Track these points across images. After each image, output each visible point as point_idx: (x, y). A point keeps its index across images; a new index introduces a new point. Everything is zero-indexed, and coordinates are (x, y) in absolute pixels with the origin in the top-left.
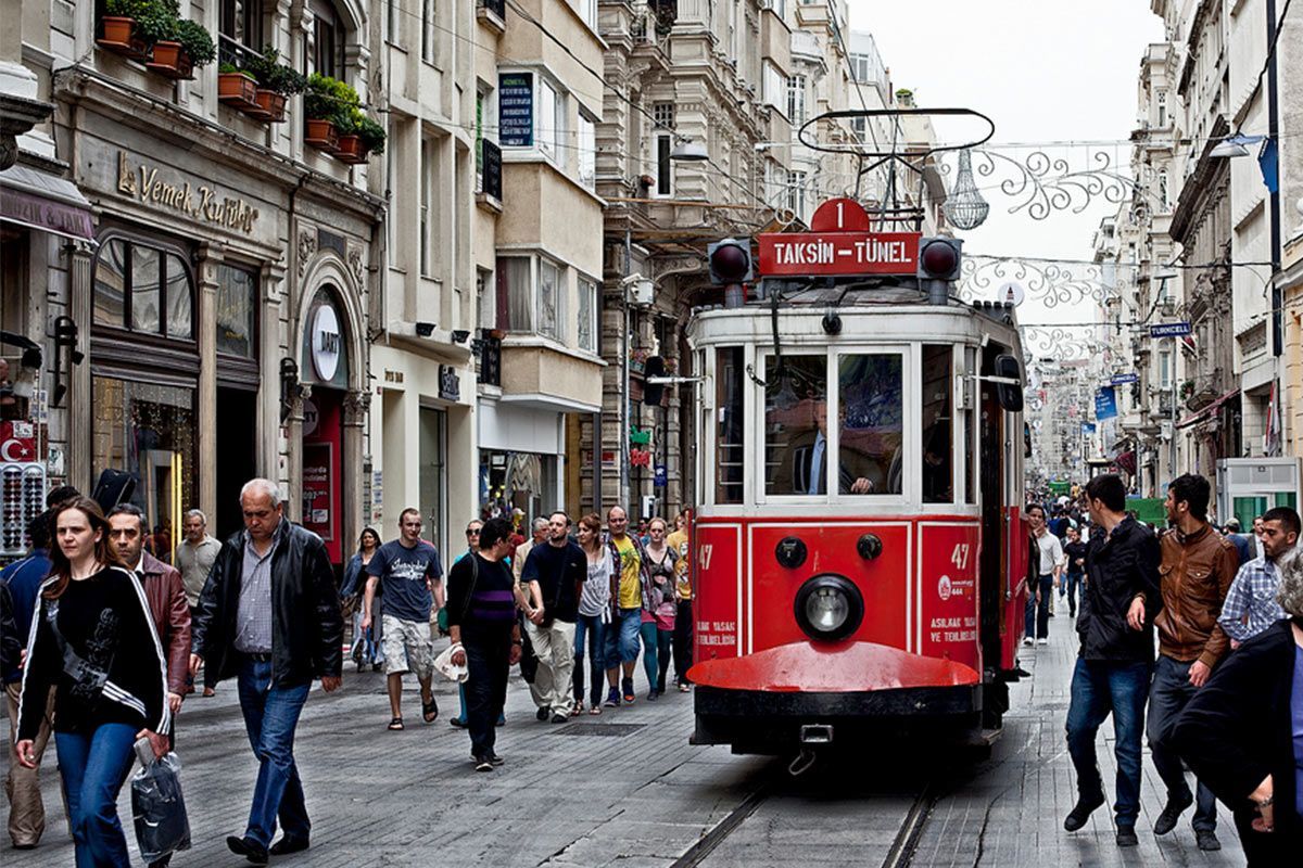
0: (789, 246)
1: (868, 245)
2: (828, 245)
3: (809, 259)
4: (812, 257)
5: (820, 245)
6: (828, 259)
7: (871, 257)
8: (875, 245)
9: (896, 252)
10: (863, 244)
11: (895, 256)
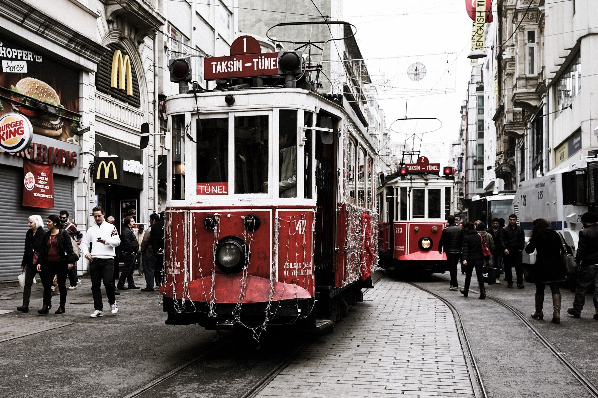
0: (219, 63)
1: (260, 60)
2: (239, 61)
3: (229, 69)
4: (231, 69)
5: (235, 62)
6: (239, 69)
7: (262, 67)
8: (263, 60)
9: (274, 63)
10: (257, 60)
11: (274, 65)
